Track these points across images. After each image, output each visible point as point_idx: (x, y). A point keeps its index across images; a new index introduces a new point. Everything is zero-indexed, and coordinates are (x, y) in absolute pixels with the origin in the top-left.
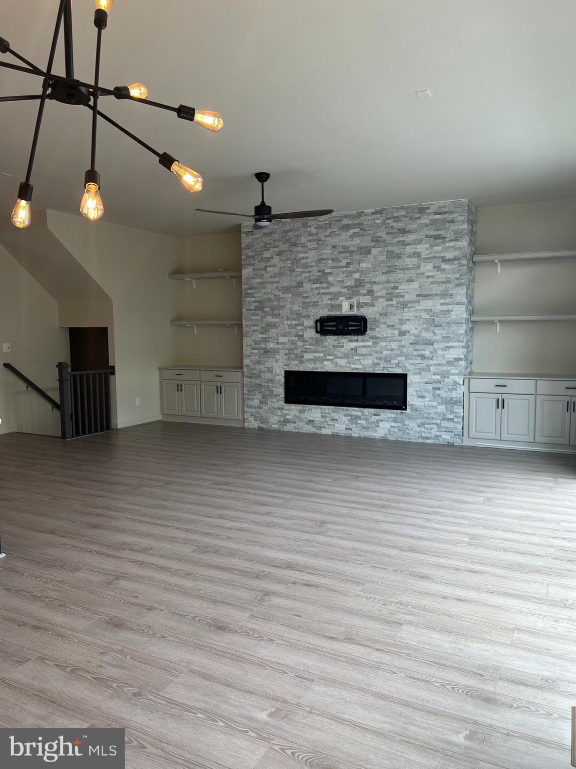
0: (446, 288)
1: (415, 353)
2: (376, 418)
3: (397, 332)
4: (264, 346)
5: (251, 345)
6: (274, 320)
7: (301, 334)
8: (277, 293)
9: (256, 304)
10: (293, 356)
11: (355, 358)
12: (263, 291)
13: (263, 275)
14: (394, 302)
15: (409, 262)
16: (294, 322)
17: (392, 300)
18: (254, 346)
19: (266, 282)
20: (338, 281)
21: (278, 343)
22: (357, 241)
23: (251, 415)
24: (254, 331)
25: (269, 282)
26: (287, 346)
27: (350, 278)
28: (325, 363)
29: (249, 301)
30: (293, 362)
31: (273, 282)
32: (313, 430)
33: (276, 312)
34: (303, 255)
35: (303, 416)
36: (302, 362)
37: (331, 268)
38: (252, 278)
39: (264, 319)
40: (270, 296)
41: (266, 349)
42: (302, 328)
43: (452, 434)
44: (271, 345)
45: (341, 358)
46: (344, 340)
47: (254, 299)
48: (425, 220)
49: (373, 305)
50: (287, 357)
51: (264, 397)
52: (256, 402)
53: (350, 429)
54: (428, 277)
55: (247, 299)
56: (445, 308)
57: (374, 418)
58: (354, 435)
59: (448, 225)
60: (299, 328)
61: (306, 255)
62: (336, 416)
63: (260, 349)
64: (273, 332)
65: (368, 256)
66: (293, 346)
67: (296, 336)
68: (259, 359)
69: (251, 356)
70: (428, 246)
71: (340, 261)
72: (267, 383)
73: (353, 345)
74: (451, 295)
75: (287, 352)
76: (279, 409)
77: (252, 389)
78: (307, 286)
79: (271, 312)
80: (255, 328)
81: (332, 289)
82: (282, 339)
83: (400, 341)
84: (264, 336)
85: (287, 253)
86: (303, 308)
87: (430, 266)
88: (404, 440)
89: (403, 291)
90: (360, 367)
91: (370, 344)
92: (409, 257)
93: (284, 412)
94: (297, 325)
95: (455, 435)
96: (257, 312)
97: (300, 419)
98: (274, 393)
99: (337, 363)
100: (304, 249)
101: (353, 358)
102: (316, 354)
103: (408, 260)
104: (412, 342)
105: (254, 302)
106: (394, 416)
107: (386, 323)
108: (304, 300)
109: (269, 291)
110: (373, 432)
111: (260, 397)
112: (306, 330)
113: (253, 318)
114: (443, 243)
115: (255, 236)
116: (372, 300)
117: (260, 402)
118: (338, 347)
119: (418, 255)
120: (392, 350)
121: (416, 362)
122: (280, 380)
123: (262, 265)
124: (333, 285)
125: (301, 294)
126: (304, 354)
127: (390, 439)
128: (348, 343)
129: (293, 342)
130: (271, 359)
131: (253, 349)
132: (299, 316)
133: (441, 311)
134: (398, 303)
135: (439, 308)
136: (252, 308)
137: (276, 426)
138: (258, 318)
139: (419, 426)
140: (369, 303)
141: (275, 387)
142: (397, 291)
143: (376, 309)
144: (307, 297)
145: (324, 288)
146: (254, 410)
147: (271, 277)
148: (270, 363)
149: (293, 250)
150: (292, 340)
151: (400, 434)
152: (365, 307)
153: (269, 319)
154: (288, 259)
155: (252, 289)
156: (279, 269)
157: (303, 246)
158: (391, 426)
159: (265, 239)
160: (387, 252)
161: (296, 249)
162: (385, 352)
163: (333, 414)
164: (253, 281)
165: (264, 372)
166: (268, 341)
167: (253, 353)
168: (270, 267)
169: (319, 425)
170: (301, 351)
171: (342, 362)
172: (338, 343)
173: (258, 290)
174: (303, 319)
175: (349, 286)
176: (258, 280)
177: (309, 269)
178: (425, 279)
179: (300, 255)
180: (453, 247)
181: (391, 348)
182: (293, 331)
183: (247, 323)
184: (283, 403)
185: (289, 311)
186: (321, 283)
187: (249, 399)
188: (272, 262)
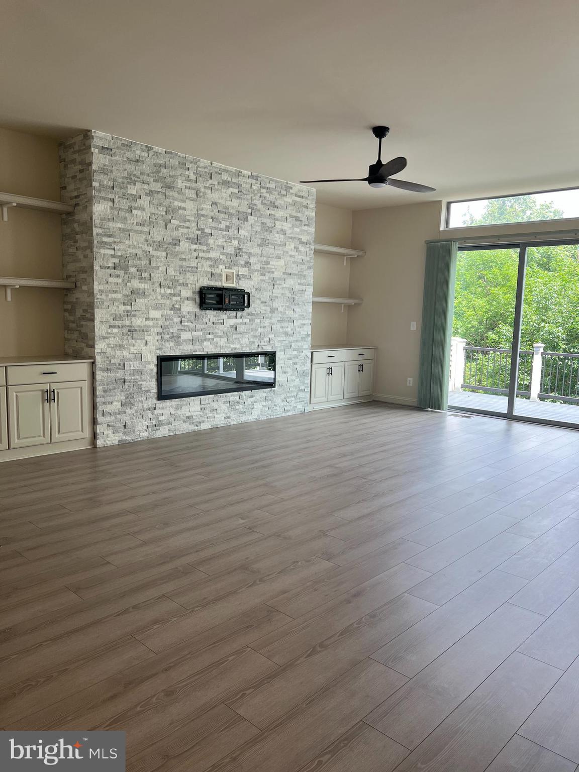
0: (302, 269)
1: (281, 330)
2: (252, 399)
3: (268, 309)
4: (128, 323)
5: (107, 322)
6: (142, 286)
7: (177, 306)
8: (146, 247)
9: (116, 260)
10: (168, 336)
11: (235, 336)
12: (127, 242)
13: (126, 219)
14: (266, 278)
15: (277, 238)
16: (169, 291)
17: (265, 275)
18: (113, 323)
19: (131, 230)
20: (218, 246)
21: (147, 319)
22: (235, 203)
23: (109, 426)
24: (113, 300)
25: (135, 231)
26: (160, 323)
27: (229, 244)
28: (205, 343)
29: (104, 255)
30: (167, 344)
31: (141, 232)
32: (192, 428)
33: (145, 275)
34: (180, 204)
35: (179, 413)
36: (178, 344)
37: (211, 228)
38: (109, 220)
39: (129, 284)
40: (137, 251)
41: (130, 326)
42: (178, 298)
43: (303, 403)
44: (138, 322)
45: (221, 337)
46: (223, 315)
47: (112, 252)
48: (289, 199)
49: (250, 278)
50: (159, 337)
51: (129, 396)
52: (117, 406)
53: (229, 417)
54: (291, 256)
55: (102, 251)
56: (301, 287)
57: (250, 401)
58: (232, 423)
59: (304, 209)
60: (175, 299)
61: (183, 205)
62: (215, 405)
63: (122, 327)
64: (141, 302)
65: (246, 223)
66: (168, 322)
67: (171, 309)
68: (120, 342)
69: (108, 338)
70: (291, 226)
71: (221, 223)
72: (133, 375)
73: (232, 322)
74: (305, 276)
75: (160, 330)
76: (149, 409)
77: (111, 387)
78: (184, 245)
79: (138, 273)
80: (114, 296)
81: (213, 255)
82: (154, 314)
83: (271, 318)
84: (129, 308)
85: (160, 196)
86: (180, 273)
87: (292, 246)
88: (272, 417)
89: (273, 267)
90: (238, 346)
91: (246, 320)
92: (278, 233)
93: (156, 412)
94: (174, 295)
95: (305, 403)
96: (118, 272)
97: (176, 418)
98: (143, 389)
99: (217, 343)
100: (180, 197)
101: (232, 337)
102: (194, 333)
103: (277, 235)
104: (279, 319)
105: (113, 256)
106: (265, 395)
107: (260, 299)
108: (180, 263)
109: (135, 243)
110: (249, 415)
111: (123, 398)
112: (183, 302)
113: (111, 280)
114: (301, 225)
115: (113, 158)
116: (249, 273)
117: (122, 405)
118: (218, 324)
119: (283, 232)
120: (264, 327)
121: (282, 339)
122: (151, 370)
123: (125, 204)
124: (213, 249)
125: (177, 255)
126: (181, 333)
127: (262, 419)
128: (228, 319)
129: (167, 318)
130: (139, 341)
131: (111, 327)
132: (175, 282)
133: (299, 290)
134: (270, 278)
135: (297, 287)
136: (111, 265)
137: (144, 435)
138: (120, 280)
139: (283, 401)
140: (246, 276)
141: (145, 381)
142: (269, 266)
143: (252, 283)
144: (184, 260)
145: (204, 251)
146: (113, 418)
147: (137, 224)
148: (137, 346)
149: (167, 194)
150: (167, 315)
151: (270, 412)
152: (243, 279)
153: (135, 284)
154: (161, 205)
155: (109, 236)
156: (149, 215)
157: (180, 191)
158: (263, 406)
159: (129, 167)
160: (262, 223)
161: (171, 193)
162: (259, 330)
163: (212, 404)
164: (111, 224)
165: (130, 360)
166: (135, 316)
167: (110, 333)
168: (135, 209)
169: (198, 420)
170: (178, 330)
171: (222, 342)
172: (218, 320)
173: (118, 240)
174: (179, 288)
175: (228, 254)
176: (119, 225)
177: (188, 224)
178: (288, 258)
179: (176, 203)
180: (307, 231)
181: (264, 325)
182: (168, 302)
183: (101, 287)
184: (155, 401)
185: (162, 275)
186: (200, 244)
187: (104, 403)
188: (139, 203)
